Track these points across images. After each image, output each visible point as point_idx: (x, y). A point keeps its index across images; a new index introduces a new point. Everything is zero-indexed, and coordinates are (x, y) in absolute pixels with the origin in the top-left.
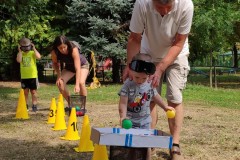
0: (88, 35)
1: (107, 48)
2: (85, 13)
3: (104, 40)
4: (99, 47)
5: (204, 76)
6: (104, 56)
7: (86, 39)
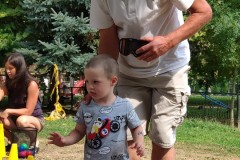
0: (50, 40)
1: (78, 60)
2: (48, 7)
3: (74, 48)
4: (66, 58)
5: (224, 109)
6: (73, 72)
7: (48, 46)
